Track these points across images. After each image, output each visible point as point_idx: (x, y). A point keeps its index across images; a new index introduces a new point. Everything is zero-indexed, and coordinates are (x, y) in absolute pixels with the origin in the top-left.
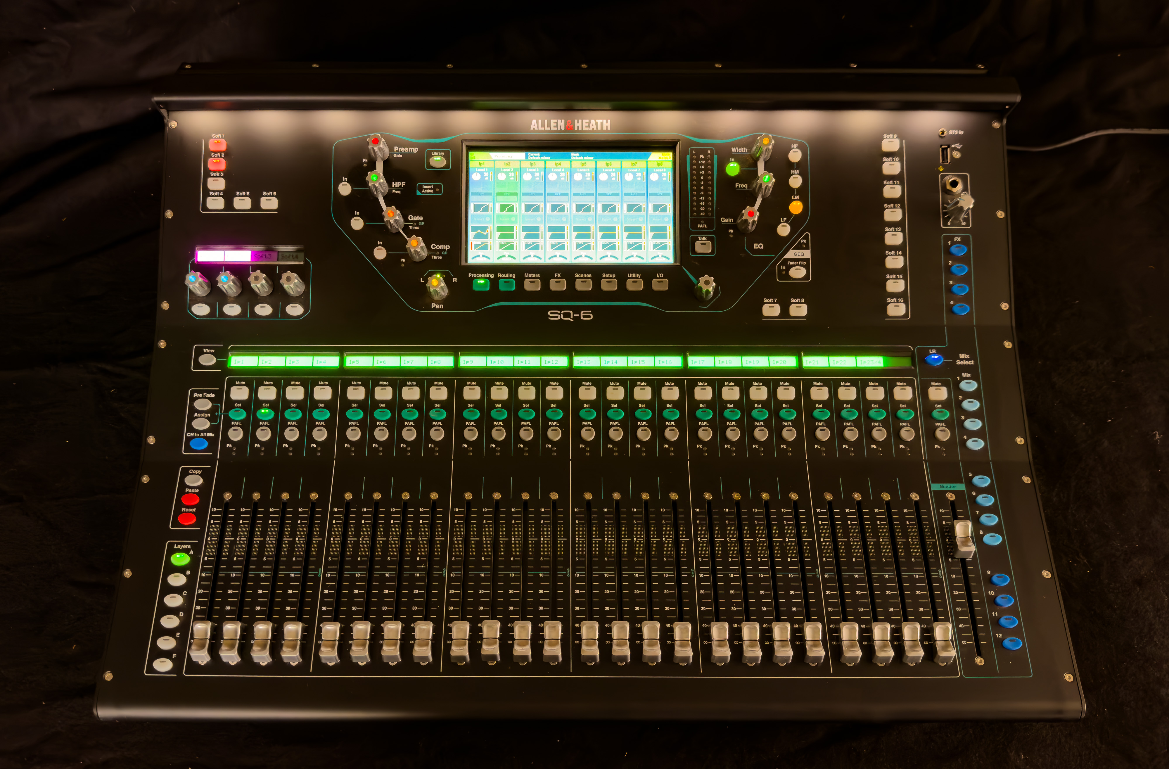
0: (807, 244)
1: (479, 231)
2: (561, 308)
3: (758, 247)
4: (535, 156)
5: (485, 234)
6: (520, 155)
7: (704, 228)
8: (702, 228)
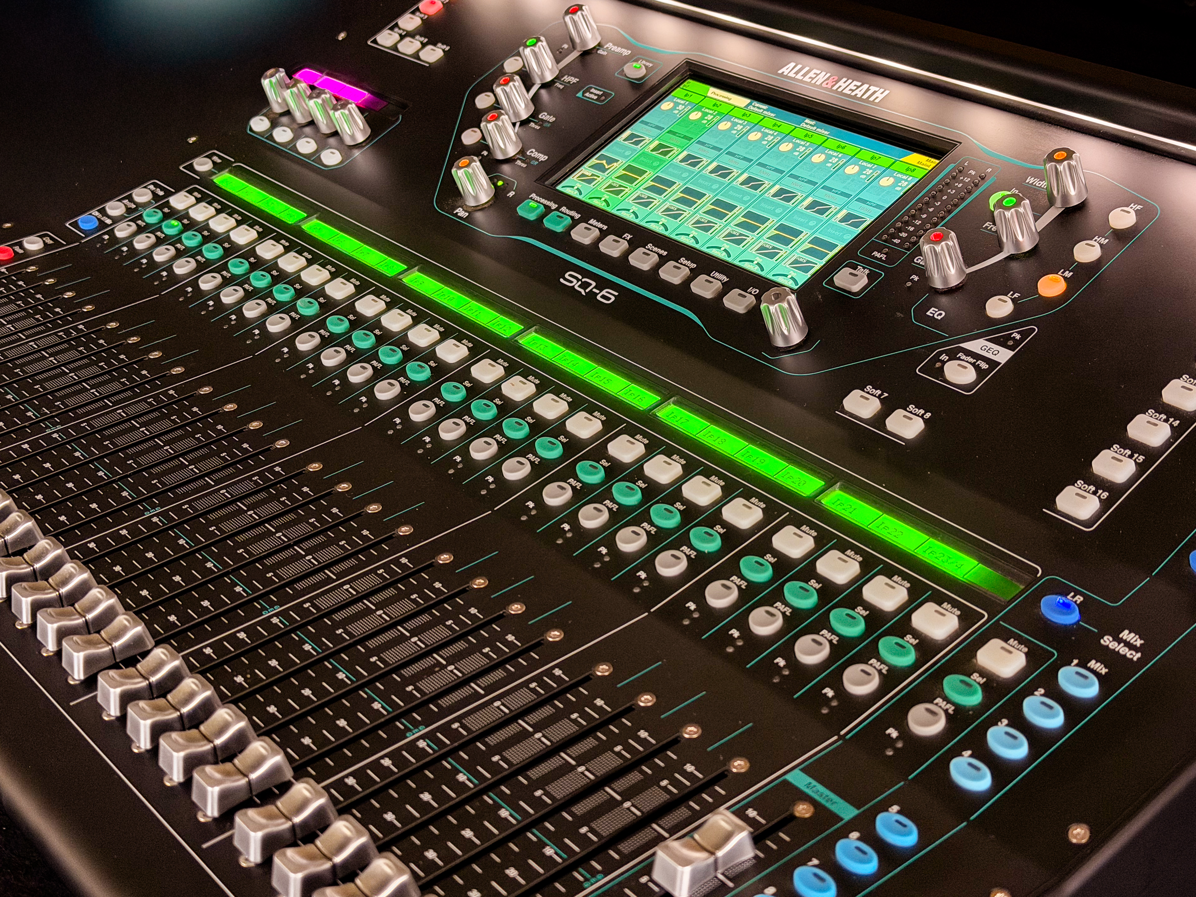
0: (1017, 343)
1: (604, 162)
2: (585, 273)
3: (934, 314)
4: (758, 108)
5: (607, 167)
6: (741, 101)
7: (880, 259)
8: (876, 258)
